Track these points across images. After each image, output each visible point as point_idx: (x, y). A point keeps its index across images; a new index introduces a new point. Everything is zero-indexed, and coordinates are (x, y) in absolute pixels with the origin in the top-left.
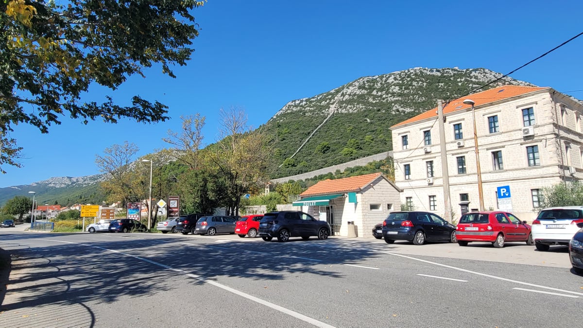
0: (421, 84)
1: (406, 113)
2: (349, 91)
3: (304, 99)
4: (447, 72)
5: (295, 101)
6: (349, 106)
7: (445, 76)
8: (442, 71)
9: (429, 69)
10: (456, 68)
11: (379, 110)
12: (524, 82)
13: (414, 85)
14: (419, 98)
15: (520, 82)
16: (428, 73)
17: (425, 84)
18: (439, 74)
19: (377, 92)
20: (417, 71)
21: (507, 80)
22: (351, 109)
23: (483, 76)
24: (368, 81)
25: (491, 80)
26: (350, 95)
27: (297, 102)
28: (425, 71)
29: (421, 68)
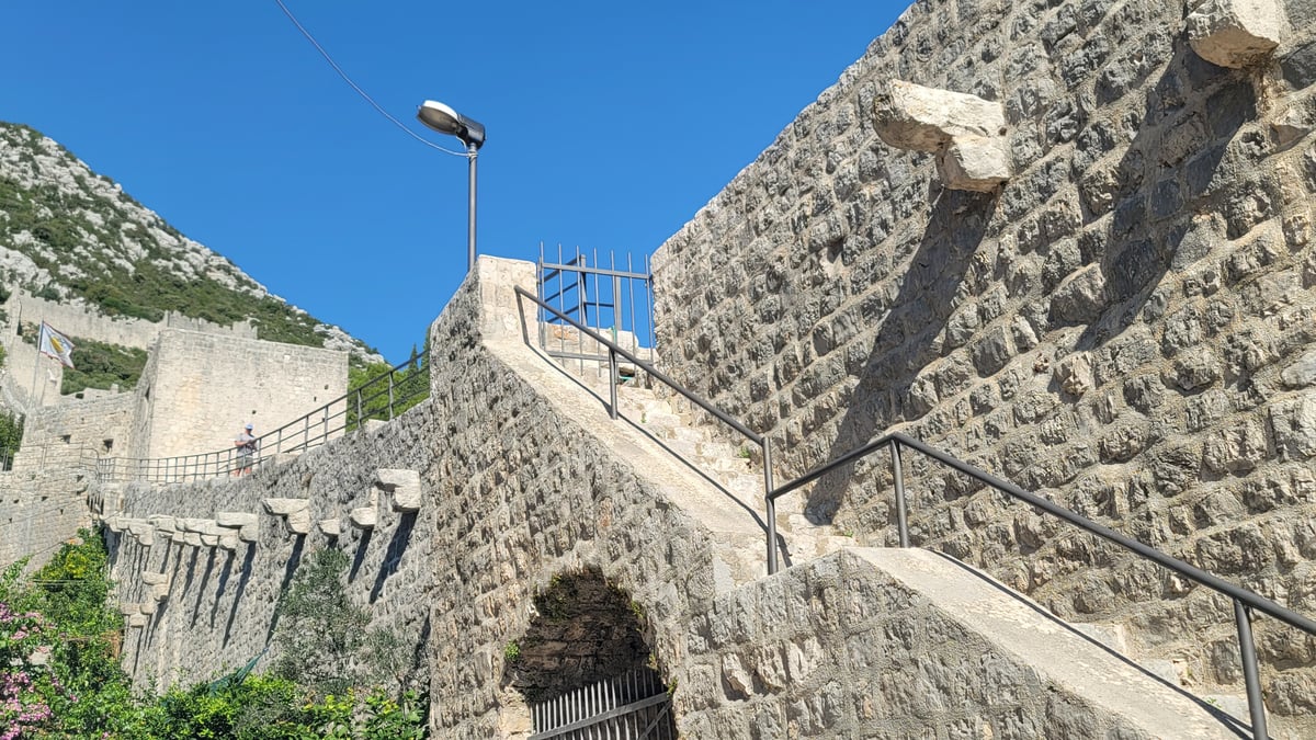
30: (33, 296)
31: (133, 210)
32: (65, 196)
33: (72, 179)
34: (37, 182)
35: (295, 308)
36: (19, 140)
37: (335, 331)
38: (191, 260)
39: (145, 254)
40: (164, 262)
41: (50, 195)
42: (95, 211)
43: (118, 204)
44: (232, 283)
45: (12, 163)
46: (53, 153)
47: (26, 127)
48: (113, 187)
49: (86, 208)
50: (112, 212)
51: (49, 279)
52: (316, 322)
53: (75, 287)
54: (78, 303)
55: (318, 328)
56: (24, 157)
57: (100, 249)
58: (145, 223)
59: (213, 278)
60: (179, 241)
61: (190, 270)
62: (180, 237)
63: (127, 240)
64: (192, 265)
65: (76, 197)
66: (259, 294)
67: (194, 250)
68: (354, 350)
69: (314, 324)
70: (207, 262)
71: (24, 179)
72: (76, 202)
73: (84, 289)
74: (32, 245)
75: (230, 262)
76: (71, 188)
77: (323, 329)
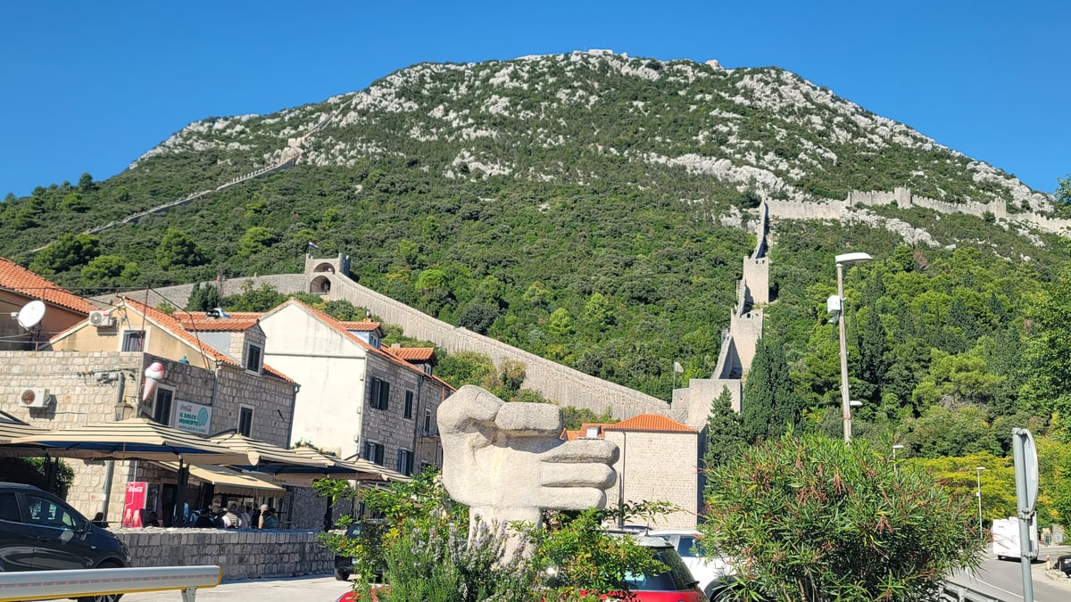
0: (580, 97)
1: (484, 178)
2: (366, 100)
3: (245, 118)
4: (678, 71)
5: (213, 121)
6: (342, 145)
7: (671, 83)
8: (666, 68)
9: (630, 60)
10: (712, 63)
11: (413, 163)
12: (891, 123)
13: (559, 100)
14: (547, 136)
15: (880, 120)
16: (625, 70)
17: (593, 99)
18: (654, 75)
19: (446, 112)
20: (592, 60)
21: (841, 111)
22: (344, 156)
23: (768, 93)
24: (435, 77)
25: (793, 105)
26: (362, 113)
27: (219, 125)
28: (615, 64)
29: (610, 52)
30: (773, 199)
31: (840, 106)
32: (799, 109)
33: (802, 96)
34: (782, 105)
35: (954, 152)
36: (770, 80)
37: (983, 166)
38: (880, 133)
39: (849, 136)
40: (862, 139)
41: (789, 110)
42: (817, 115)
43: (831, 105)
44: (909, 142)
45: (767, 96)
46: (789, 81)
47: (774, 68)
48: (828, 94)
49: (811, 114)
50: (827, 112)
51: (783, 183)
52: (969, 161)
53: (798, 185)
54: (800, 196)
55: (970, 166)
56: (774, 90)
57: (814, 150)
58: (849, 114)
59: (897, 142)
60: (873, 120)
61: (879, 140)
62: (873, 116)
63: (837, 130)
64: (882, 137)
65: (805, 108)
66: (928, 147)
67: (883, 125)
68: (995, 178)
69: (967, 163)
70: (892, 130)
71: (775, 105)
72: (806, 111)
73: (803, 186)
74: (774, 161)
75: (908, 127)
76: (801, 103)
77: (973, 166)
